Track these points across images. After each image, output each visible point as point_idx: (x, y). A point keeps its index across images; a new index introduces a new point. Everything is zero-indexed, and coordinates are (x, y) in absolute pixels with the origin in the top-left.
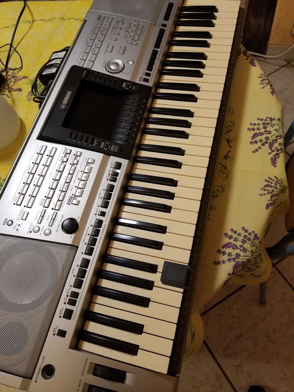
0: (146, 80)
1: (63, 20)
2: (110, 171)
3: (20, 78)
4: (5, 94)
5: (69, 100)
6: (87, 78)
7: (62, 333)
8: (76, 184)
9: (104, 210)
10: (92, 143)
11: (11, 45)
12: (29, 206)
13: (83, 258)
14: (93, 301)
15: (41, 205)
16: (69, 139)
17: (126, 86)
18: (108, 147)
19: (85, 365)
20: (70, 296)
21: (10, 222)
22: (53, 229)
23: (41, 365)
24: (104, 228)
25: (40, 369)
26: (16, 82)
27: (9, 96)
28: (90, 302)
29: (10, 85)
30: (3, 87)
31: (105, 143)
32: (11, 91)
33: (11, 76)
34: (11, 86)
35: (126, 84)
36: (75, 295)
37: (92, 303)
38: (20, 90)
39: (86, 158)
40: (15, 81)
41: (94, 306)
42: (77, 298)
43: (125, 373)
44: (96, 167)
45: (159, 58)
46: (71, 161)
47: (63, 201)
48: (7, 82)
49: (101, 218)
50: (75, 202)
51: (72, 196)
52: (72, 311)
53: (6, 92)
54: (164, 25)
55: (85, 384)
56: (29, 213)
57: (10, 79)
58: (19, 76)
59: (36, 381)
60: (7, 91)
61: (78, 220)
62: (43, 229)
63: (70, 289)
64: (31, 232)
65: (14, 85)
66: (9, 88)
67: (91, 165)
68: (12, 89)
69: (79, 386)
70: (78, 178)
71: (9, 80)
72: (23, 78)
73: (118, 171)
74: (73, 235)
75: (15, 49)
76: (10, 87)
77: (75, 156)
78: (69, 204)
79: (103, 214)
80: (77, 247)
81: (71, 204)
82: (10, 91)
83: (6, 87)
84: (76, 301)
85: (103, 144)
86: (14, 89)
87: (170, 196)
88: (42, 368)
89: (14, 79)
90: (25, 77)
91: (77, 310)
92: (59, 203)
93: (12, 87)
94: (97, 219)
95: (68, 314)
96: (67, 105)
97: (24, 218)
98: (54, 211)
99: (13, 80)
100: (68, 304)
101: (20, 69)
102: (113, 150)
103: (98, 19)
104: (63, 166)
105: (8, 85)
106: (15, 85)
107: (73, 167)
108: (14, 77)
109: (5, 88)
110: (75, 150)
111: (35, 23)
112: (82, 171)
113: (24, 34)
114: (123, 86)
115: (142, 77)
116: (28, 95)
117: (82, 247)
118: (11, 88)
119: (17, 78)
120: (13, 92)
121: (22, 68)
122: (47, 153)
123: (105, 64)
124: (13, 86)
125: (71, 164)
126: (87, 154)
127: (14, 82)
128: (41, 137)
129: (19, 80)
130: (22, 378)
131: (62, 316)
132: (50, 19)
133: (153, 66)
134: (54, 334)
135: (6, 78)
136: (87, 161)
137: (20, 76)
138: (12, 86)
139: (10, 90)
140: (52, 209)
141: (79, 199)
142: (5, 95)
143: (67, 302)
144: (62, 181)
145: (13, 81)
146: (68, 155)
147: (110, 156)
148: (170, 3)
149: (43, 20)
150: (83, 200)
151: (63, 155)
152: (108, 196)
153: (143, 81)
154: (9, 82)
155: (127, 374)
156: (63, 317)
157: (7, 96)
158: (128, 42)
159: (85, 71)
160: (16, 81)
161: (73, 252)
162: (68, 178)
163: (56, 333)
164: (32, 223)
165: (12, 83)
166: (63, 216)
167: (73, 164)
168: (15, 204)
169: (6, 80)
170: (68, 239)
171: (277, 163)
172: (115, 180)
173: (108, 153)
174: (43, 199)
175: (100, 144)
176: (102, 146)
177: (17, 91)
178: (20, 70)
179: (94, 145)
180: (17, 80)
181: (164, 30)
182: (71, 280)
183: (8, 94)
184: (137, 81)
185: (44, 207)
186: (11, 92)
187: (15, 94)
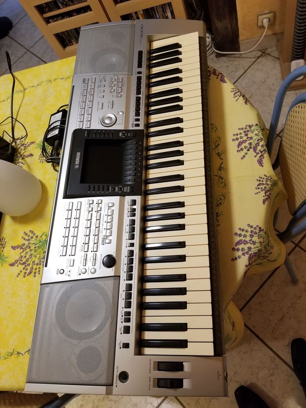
0: (138, 125)
2: (128, 209)
3: (29, 145)
5: (80, 160)
6: (89, 137)
7: (126, 346)
8: (105, 227)
9: (132, 241)
10: (108, 190)
11: (12, 117)
12: (73, 254)
13: (126, 284)
14: (143, 315)
15: (81, 251)
16: (89, 192)
17: (122, 135)
18: (122, 189)
19: (150, 365)
20: (124, 316)
21: (62, 271)
22: (97, 267)
23: (116, 373)
24: (136, 255)
25: (117, 376)
26: (26, 149)
27: (24, 163)
28: (141, 316)
29: (22, 153)
30: (16, 157)
31: (118, 187)
32: (24, 157)
33: (20, 145)
34: (23, 154)
35: (122, 134)
36: (128, 314)
37: (143, 317)
38: (31, 155)
39: (107, 204)
41: (144, 319)
42: (130, 316)
43: (182, 363)
44: (116, 209)
45: (142, 103)
46: (95, 209)
47: (98, 243)
48: (18, 151)
49: (131, 248)
50: (107, 241)
51: (104, 237)
52: (129, 327)
53: (20, 160)
54: (140, 73)
55: (154, 379)
56: (74, 260)
59: (116, 386)
60: (21, 158)
61: (114, 255)
62: (89, 269)
63: (123, 310)
64: (80, 274)
66: (21, 155)
67: (113, 208)
68: (24, 156)
69: (150, 382)
70: (104, 221)
71: (19, 148)
72: (31, 144)
73: (135, 207)
74: (114, 268)
75: (16, 120)
76: (22, 155)
77: (97, 204)
78: (104, 244)
79: (132, 245)
80: (119, 276)
81: (105, 244)
82: (23, 159)
83: (19, 155)
84: (130, 318)
85: (117, 188)
86: (26, 156)
87: (182, 216)
88: (118, 375)
89: (23, 146)
90: (32, 143)
91: (133, 325)
92: (95, 245)
93: (24, 154)
94: (128, 250)
95: (127, 330)
96: (79, 164)
97: (72, 265)
98: (93, 253)
99: (22, 148)
100: (124, 322)
101: (26, 136)
102: (126, 191)
103: (84, 82)
104: (90, 215)
105: (20, 153)
106: (26, 152)
107: (98, 214)
108: (23, 145)
109: (18, 157)
110: (96, 199)
111: (26, 91)
112: (106, 215)
113: (20, 104)
114: (120, 136)
115: (133, 124)
116: (40, 158)
117: (123, 275)
118: (23, 155)
119: (26, 145)
121: (27, 135)
122: (75, 207)
123: (100, 121)
125: (96, 212)
126: (106, 200)
127: (25, 150)
128: (66, 196)
130: (105, 387)
131: (122, 332)
132: (39, 84)
133: (140, 111)
134: (120, 348)
135: (16, 147)
136: (108, 206)
137: (28, 142)
138: (23, 153)
140: (92, 251)
141: (110, 238)
142: (20, 163)
143: (123, 321)
144: (93, 227)
145: (24, 149)
146: (91, 205)
147: (125, 196)
148: (139, 52)
149: (33, 86)
150: (114, 238)
151: (88, 206)
152: (133, 230)
153: (135, 127)
154: (19, 150)
155: (184, 363)
156: (124, 333)
157: (22, 163)
158: (114, 96)
159: (86, 132)
161: (117, 281)
162: (97, 223)
163: (122, 346)
164: (79, 267)
166: (101, 255)
167: (98, 211)
168: (62, 255)
170: (110, 272)
171: (263, 163)
172: (134, 215)
173: (123, 194)
174: (82, 246)
175: (114, 189)
176: (116, 190)
177: (29, 157)
178: (26, 137)
179: (110, 191)
180: (26, 147)
181: (141, 77)
182: (122, 303)
183: (22, 161)
184: (130, 128)
185: (84, 252)
186: (24, 159)
187: (28, 159)
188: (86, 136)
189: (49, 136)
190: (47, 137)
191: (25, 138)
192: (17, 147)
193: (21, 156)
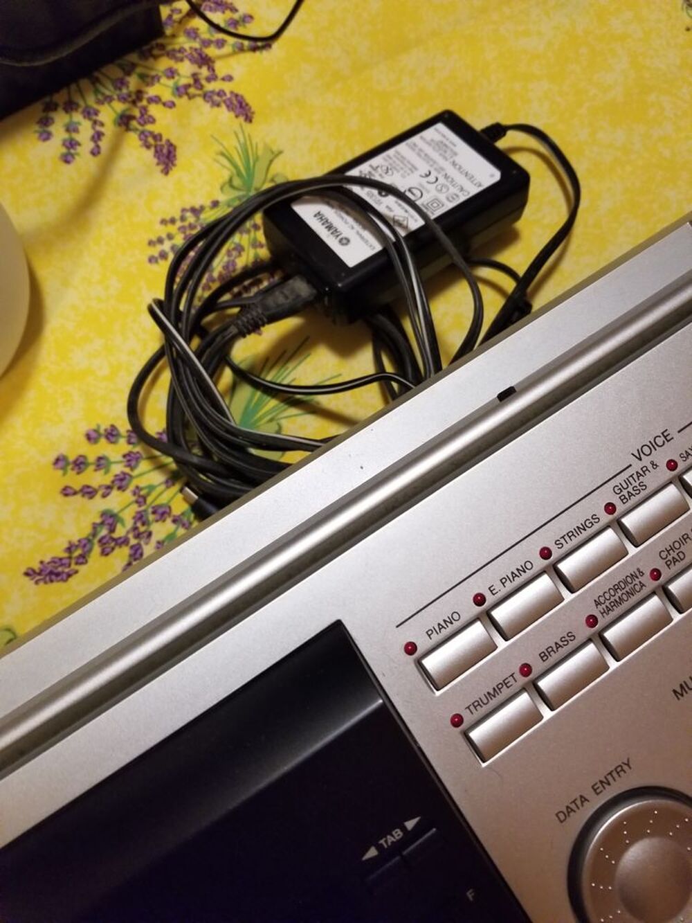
3: (221, 93)
4: (96, 113)
26: (191, 97)
27: (104, 144)
29: (152, 91)
30: (119, 73)
32: (134, 123)
33: (197, 45)
34: (151, 100)
38: (166, 156)
40: (187, 86)
48: (156, 57)
53: (108, 114)
57: (174, 55)
58: (223, 79)
60: (119, 107)
65: (164, 104)
66: (139, 94)
68: (147, 119)
71: (172, 55)
72: (230, 107)
76: (144, 103)
82: (124, 121)
83: (133, 82)
86: (149, 127)
89: (194, 68)
90: (241, 108)
93: (154, 110)
99: (186, 69)
101: (259, 44)
105: (149, 79)
108: (205, 61)
109: (121, 84)
116: (173, 221)
118: (144, 110)
119: (212, 78)
121: (266, 49)
124: (160, 106)
127: (181, 91)
129: (207, 96)
135: (168, 31)
137: (229, 78)
138: (156, 100)
139: (133, 118)
142: (95, 122)
145: (183, 81)
154: (164, 64)
157: (97, 136)
159: (410, 824)
160: (192, 91)
165: (171, 83)
169: (160, 41)
177: (151, 152)
178: (254, 49)
180: (201, 87)
183: (109, 129)
186: (128, 129)
188: (372, 852)
189: (307, 212)
190: (297, 199)
192: (174, 36)
193: (134, 103)
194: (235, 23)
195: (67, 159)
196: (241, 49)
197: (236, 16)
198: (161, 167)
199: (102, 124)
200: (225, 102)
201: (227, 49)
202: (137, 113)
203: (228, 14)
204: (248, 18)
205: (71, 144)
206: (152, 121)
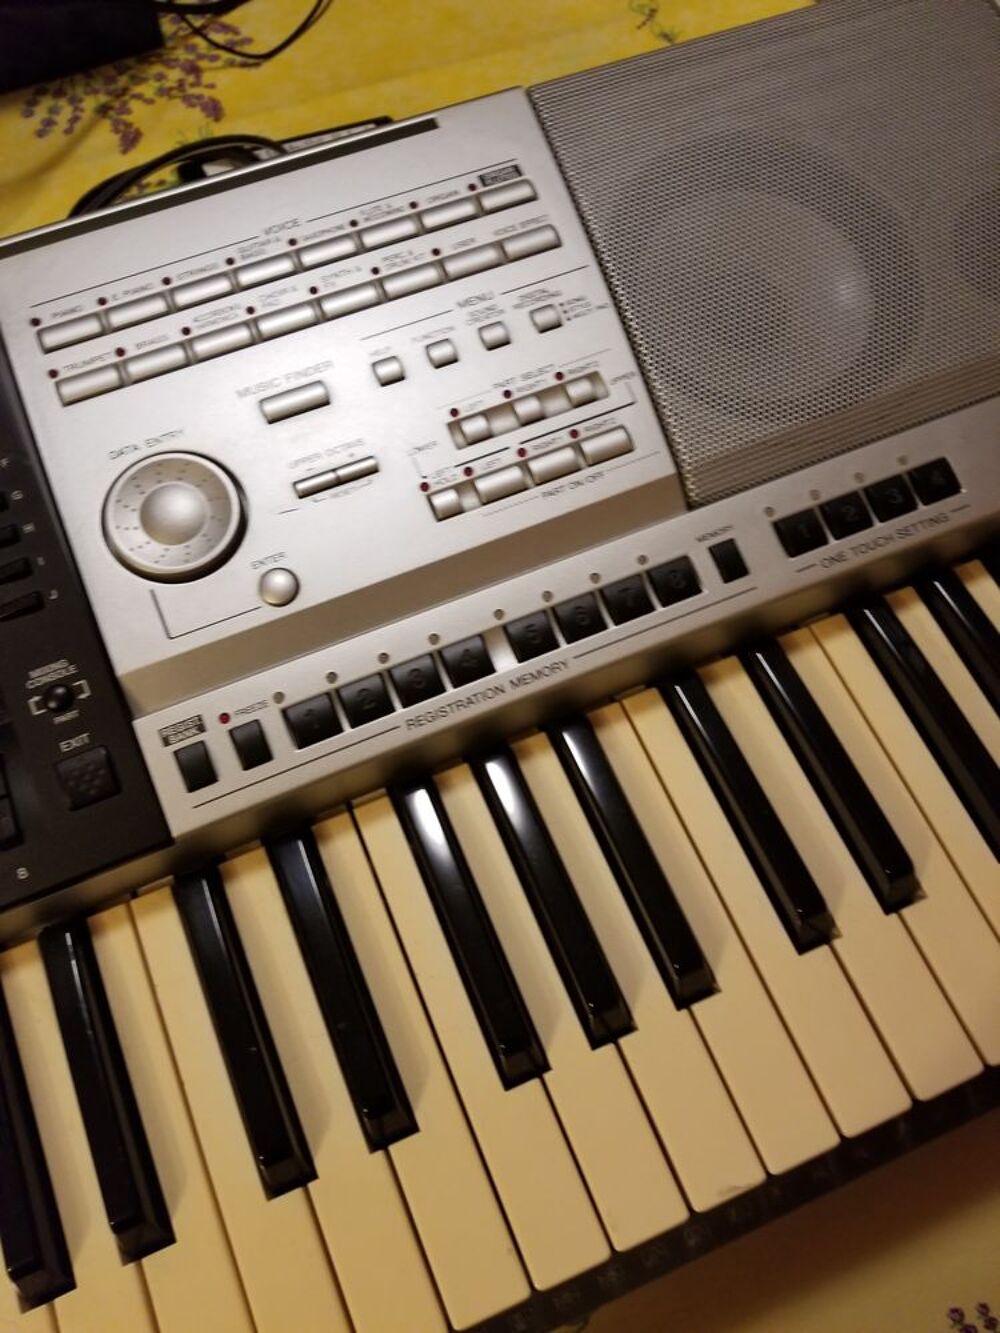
1: (642, 18)
3: (199, 97)
4: (81, 101)
17: (47, 692)
26: (171, 98)
27: (78, 126)
29: (138, 89)
30: (113, 72)
32: (111, 113)
33: (191, 57)
34: (133, 96)
38: (131, 141)
40: (171, 89)
48: (152, 63)
53: (89, 104)
54: (730, 562)
57: (169, 64)
58: (206, 86)
60: (103, 98)
65: (145, 101)
66: (125, 91)
68: (124, 110)
72: (204, 108)
76: (126, 98)
82: (103, 111)
83: (123, 80)
86: (124, 117)
89: (183, 76)
90: (214, 110)
93: (134, 105)
99: (174, 75)
101: (251, 61)
105: (138, 80)
106: (149, 108)
108: (194, 70)
109: (111, 80)
114: (33, 674)
115: (201, 729)
118: (125, 104)
119: (196, 84)
120: (106, 125)
121: (257, 65)
124: (140, 102)
127: (164, 92)
129: (186, 98)
135: (170, 44)
137: (212, 87)
138: (139, 97)
139: (112, 108)
142: (76, 109)
145: (168, 84)
153: (178, 755)
154: (157, 69)
157: (75, 120)
165: (157, 85)
169: (158, 51)
177: (118, 137)
178: (243, 65)
180: (184, 91)
181: (693, 589)
183: (87, 115)
184: (147, 729)
186: (104, 116)
187: (104, 136)
191: (238, 59)
192: (174, 48)
193: (118, 97)
194: (235, 43)
195: (41, 134)
196: (231, 64)
197: (237, 38)
198: (122, 148)
199: (82, 110)
200: (201, 105)
201: (219, 63)
202: (117, 104)
203: (230, 36)
204: (248, 41)
205: (49, 123)
206: (129, 112)
